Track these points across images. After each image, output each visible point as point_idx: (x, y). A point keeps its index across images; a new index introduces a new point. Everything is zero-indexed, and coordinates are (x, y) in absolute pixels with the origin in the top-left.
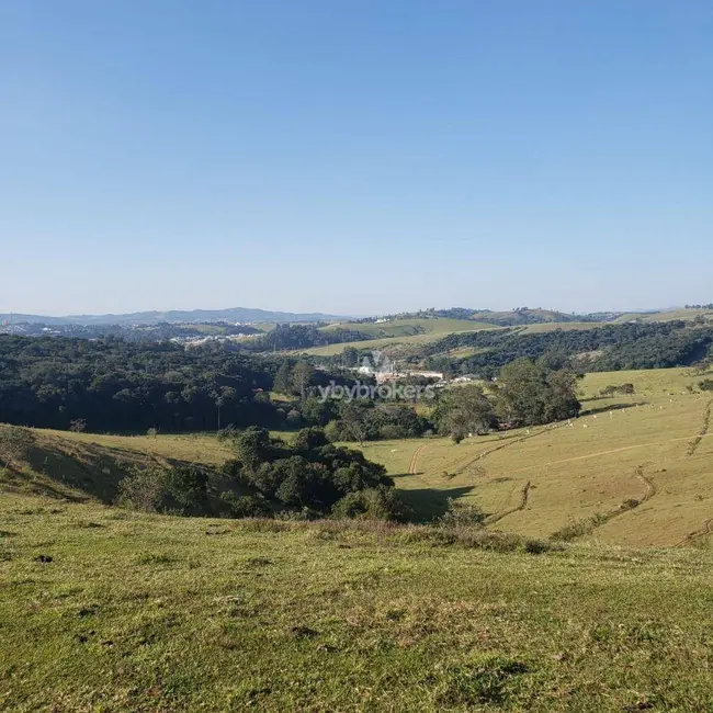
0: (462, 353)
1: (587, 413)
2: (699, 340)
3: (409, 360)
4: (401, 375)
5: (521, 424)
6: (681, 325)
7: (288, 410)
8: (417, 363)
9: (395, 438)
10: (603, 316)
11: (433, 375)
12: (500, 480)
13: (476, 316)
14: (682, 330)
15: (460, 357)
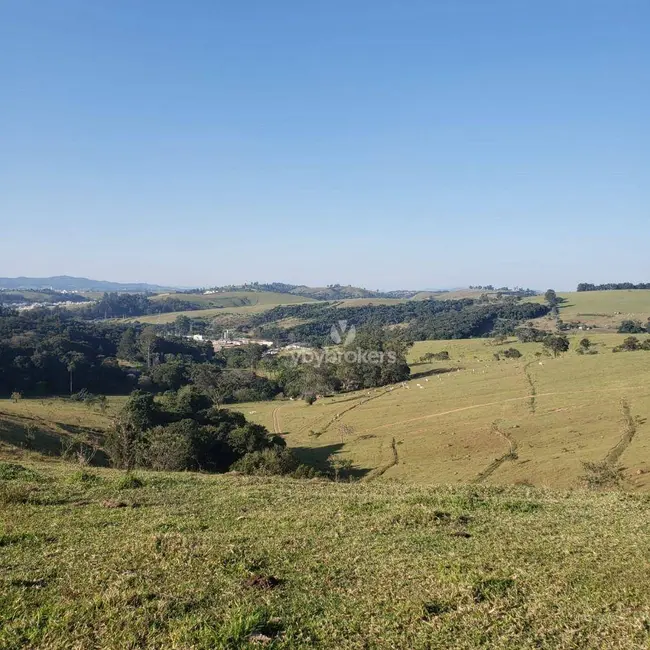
0: (288, 323)
1: (416, 376)
2: (487, 316)
3: (240, 329)
4: (234, 343)
5: (361, 387)
6: (470, 302)
7: (138, 375)
8: (246, 332)
9: (249, 401)
10: (401, 294)
11: (265, 343)
12: (365, 437)
13: (296, 291)
14: (472, 307)
15: (287, 327)
